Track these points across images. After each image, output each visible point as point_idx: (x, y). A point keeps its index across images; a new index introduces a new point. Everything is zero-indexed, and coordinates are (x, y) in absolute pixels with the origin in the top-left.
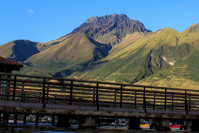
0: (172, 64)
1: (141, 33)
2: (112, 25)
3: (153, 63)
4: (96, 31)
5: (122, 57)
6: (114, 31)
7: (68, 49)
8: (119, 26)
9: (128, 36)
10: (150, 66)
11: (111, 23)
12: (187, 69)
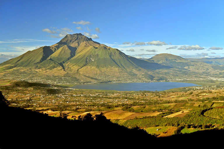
0: (93, 60)
1: (87, 41)
2: (76, 38)
3: (88, 60)
4: (71, 41)
5: (79, 57)
6: (77, 41)
7: (62, 53)
8: (79, 38)
9: (82, 43)
10: (87, 61)
11: (76, 37)
12: (96, 63)
